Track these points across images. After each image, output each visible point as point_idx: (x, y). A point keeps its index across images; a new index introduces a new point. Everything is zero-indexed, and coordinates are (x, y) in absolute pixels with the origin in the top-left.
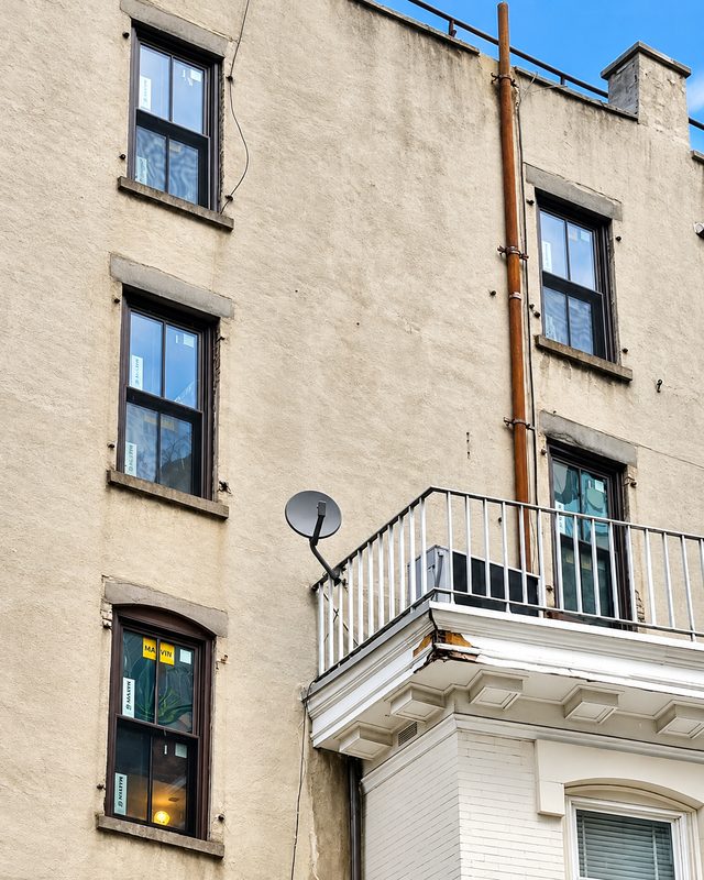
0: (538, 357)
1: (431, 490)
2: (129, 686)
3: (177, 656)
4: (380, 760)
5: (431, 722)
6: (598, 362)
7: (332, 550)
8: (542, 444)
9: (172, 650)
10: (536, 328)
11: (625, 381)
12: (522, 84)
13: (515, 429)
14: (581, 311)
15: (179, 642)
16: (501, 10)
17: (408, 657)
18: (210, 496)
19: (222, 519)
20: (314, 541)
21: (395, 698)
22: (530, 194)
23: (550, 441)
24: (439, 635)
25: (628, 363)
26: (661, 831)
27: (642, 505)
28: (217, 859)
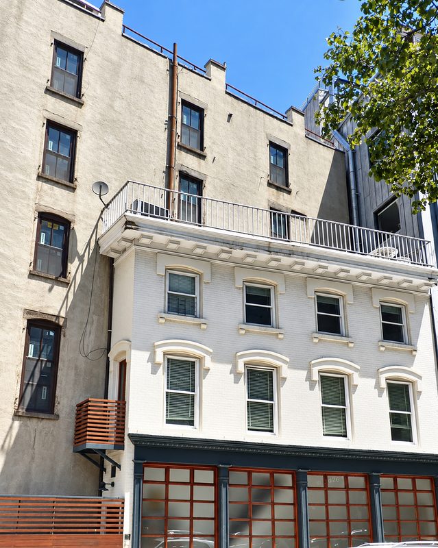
1: (128, 182)
2: (43, 235)
3: (59, 228)
4: (118, 258)
6: (196, 151)
7: (106, 199)
8: (177, 173)
9: (51, 224)
10: (179, 140)
11: (204, 157)
12: (180, 68)
13: (169, 168)
16: (175, 44)
18: (72, 183)
20: (100, 196)
22: (180, 100)
23: (180, 171)
24: (128, 223)
25: (207, 151)
26: (192, 279)
27: (207, 192)
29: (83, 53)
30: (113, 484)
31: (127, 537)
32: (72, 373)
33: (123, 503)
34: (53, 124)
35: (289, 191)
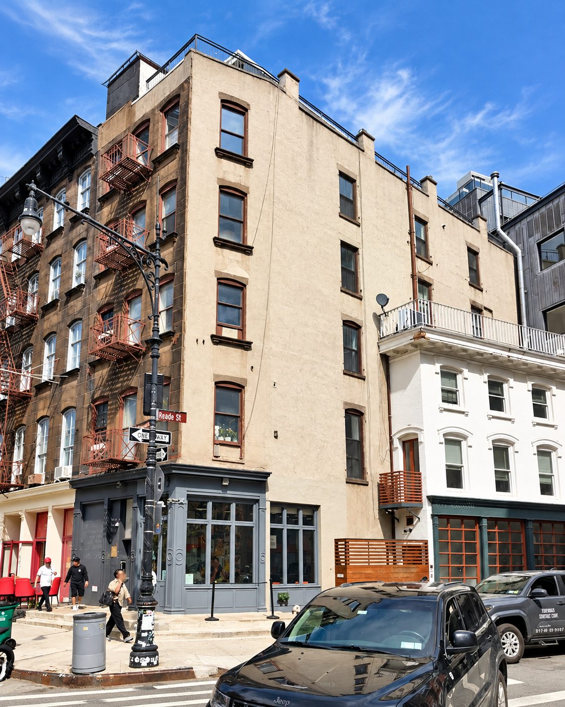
0: (416, 258)
6: (426, 259)
7: (386, 308)
11: (431, 264)
13: (413, 277)
14: (422, 245)
15: (355, 328)
18: (359, 293)
19: (361, 299)
26: (455, 376)
28: (364, 379)
29: (355, 181)
31: (431, 567)
33: (426, 543)
34: (344, 245)
35: (482, 291)
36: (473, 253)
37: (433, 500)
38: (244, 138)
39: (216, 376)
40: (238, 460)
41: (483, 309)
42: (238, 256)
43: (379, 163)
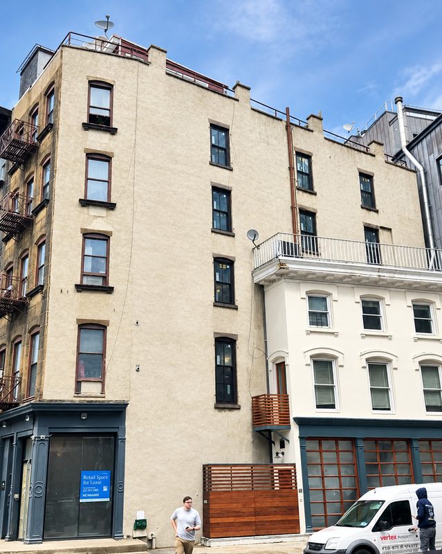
0: (297, 191)
2: (217, 274)
3: (226, 267)
4: (268, 286)
5: (279, 280)
6: (309, 191)
7: (257, 242)
8: (298, 211)
10: (296, 184)
11: (315, 194)
13: (293, 208)
14: (305, 178)
15: (227, 264)
17: (274, 268)
18: (231, 231)
19: (234, 236)
20: (253, 241)
21: (272, 275)
22: (295, 153)
23: (300, 210)
24: (281, 264)
25: (316, 190)
26: (325, 299)
28: (237, 309)
29: (228, 130)
30: (283, 453)
31: (300, 491)
32: (246, 373)
33: (295, 467)
34: (215, 189)
35: (377, 212)
36: (366, 177)
37: (301, 422)
38: (110, 110)
39: (78, 320)
40: (99, 395)
41: (379, 228)
42: (102, 212)
43: (256, 108)
